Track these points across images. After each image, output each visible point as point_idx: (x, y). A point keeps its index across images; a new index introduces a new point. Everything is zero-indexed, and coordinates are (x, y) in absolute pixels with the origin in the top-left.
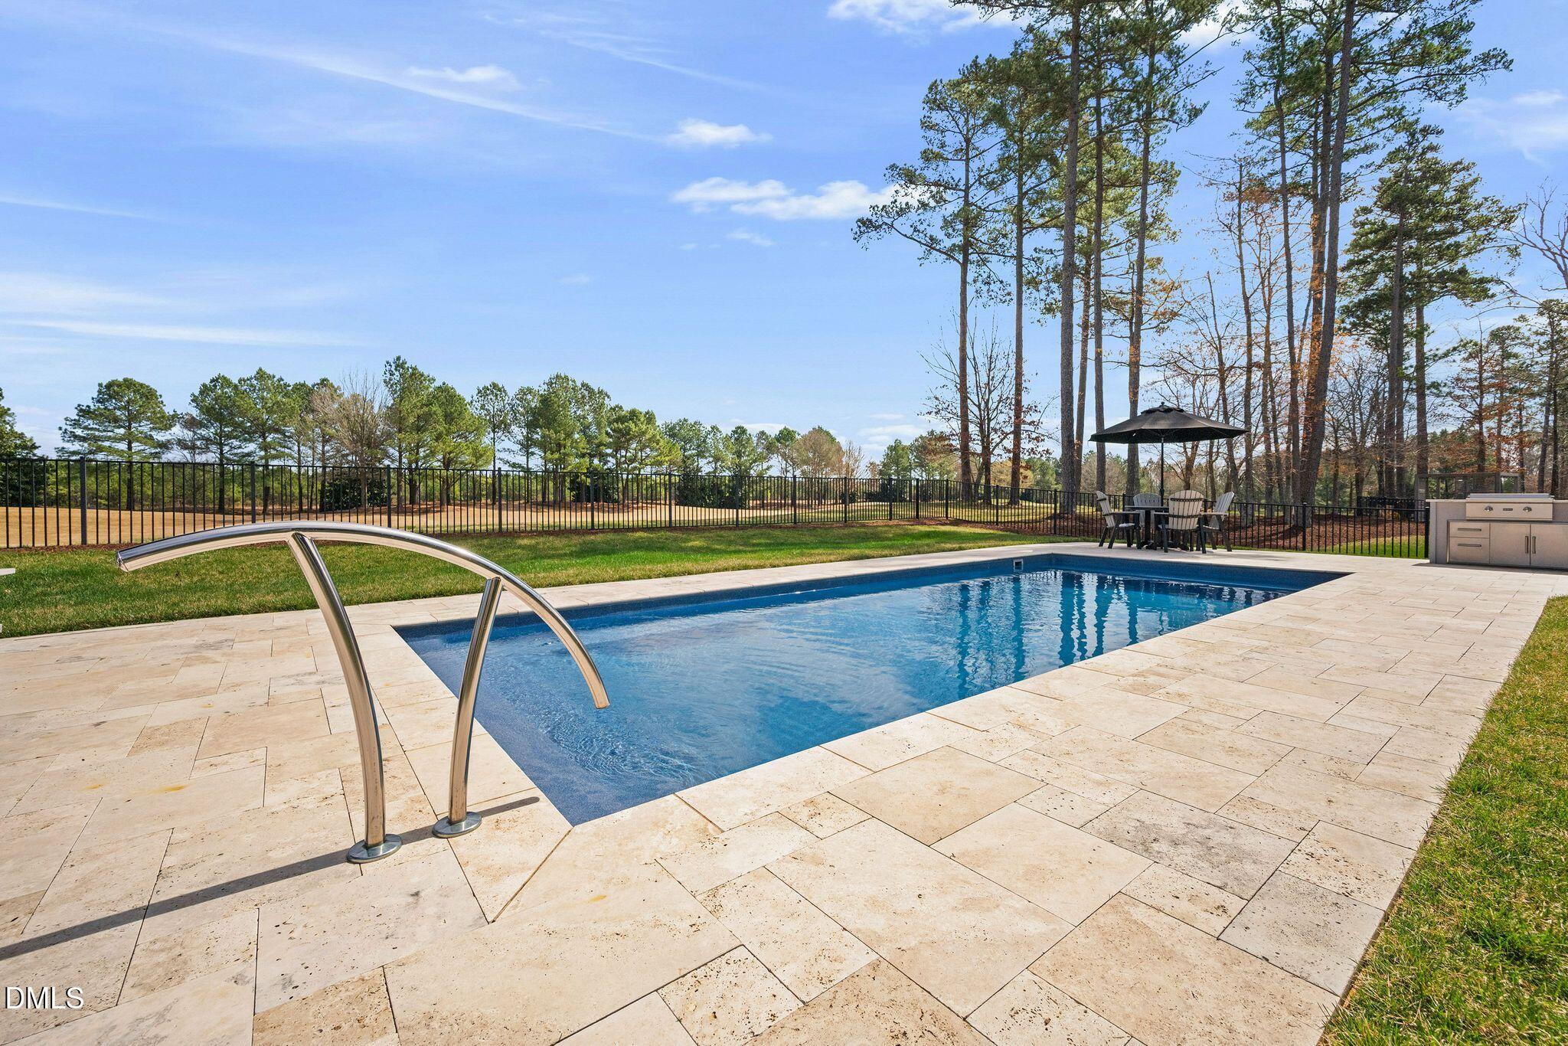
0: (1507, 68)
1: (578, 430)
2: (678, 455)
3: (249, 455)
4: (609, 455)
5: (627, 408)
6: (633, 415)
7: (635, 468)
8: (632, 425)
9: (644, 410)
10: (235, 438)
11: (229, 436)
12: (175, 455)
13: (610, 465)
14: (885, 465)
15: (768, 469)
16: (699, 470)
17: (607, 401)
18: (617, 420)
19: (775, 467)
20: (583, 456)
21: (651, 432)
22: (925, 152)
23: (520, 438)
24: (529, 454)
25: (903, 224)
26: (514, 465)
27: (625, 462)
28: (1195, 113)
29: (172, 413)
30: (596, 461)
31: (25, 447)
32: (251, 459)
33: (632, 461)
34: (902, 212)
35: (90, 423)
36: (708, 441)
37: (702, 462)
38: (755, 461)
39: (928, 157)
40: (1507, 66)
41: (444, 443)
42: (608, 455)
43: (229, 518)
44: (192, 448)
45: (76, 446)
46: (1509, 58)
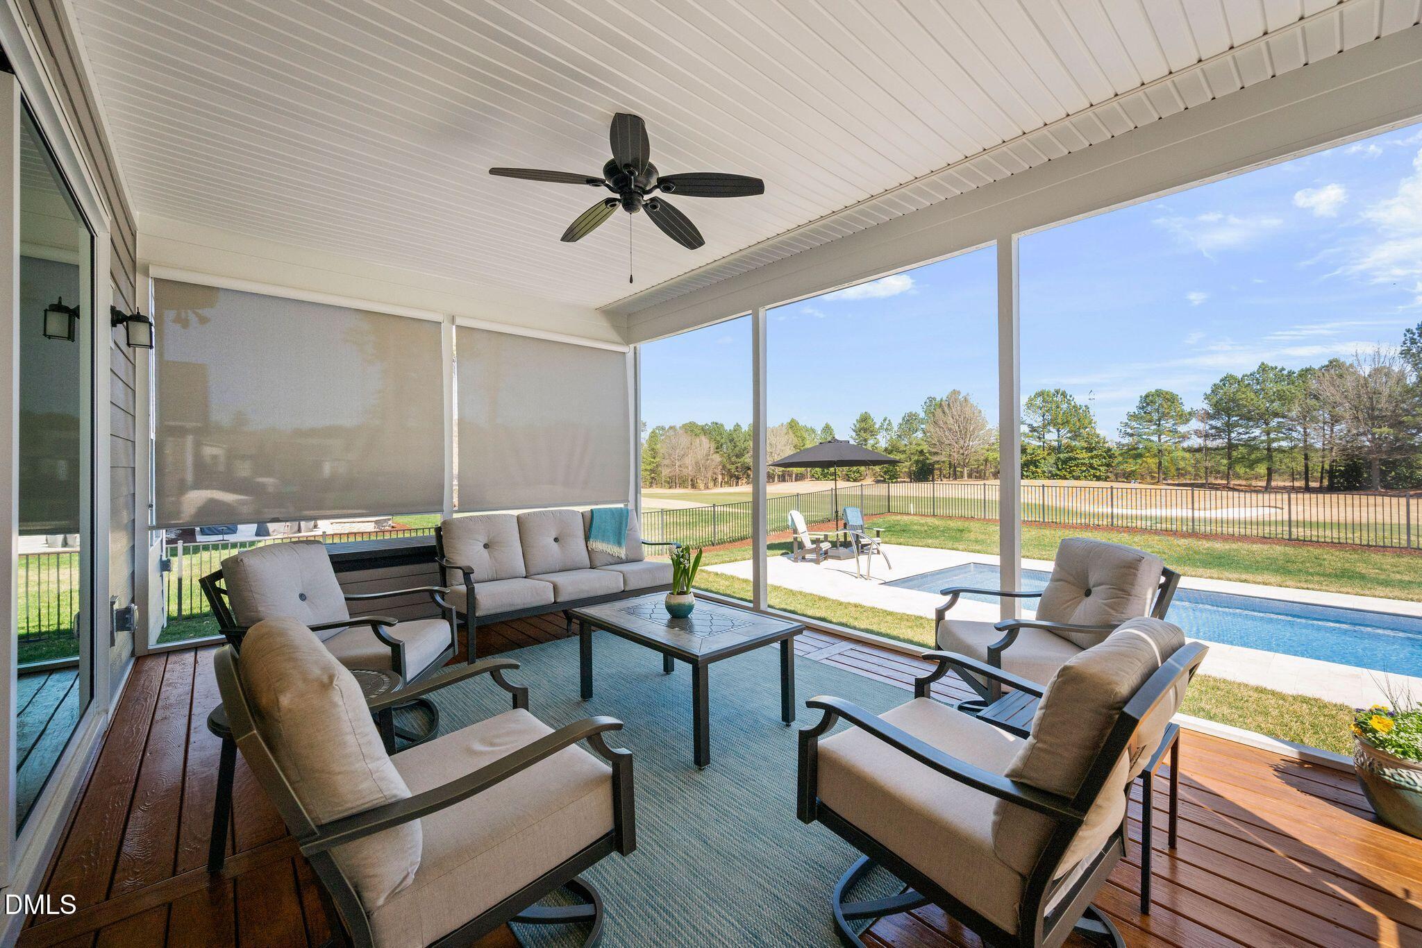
3: (1255, 438)
10: (1240, 426)
11: (1235, 425)
12: (1193, 442)
29: (1189, 410)
32: (1255, 442)
35: (1135, 424)
44: (1207, 436)
45: (1127, 440)
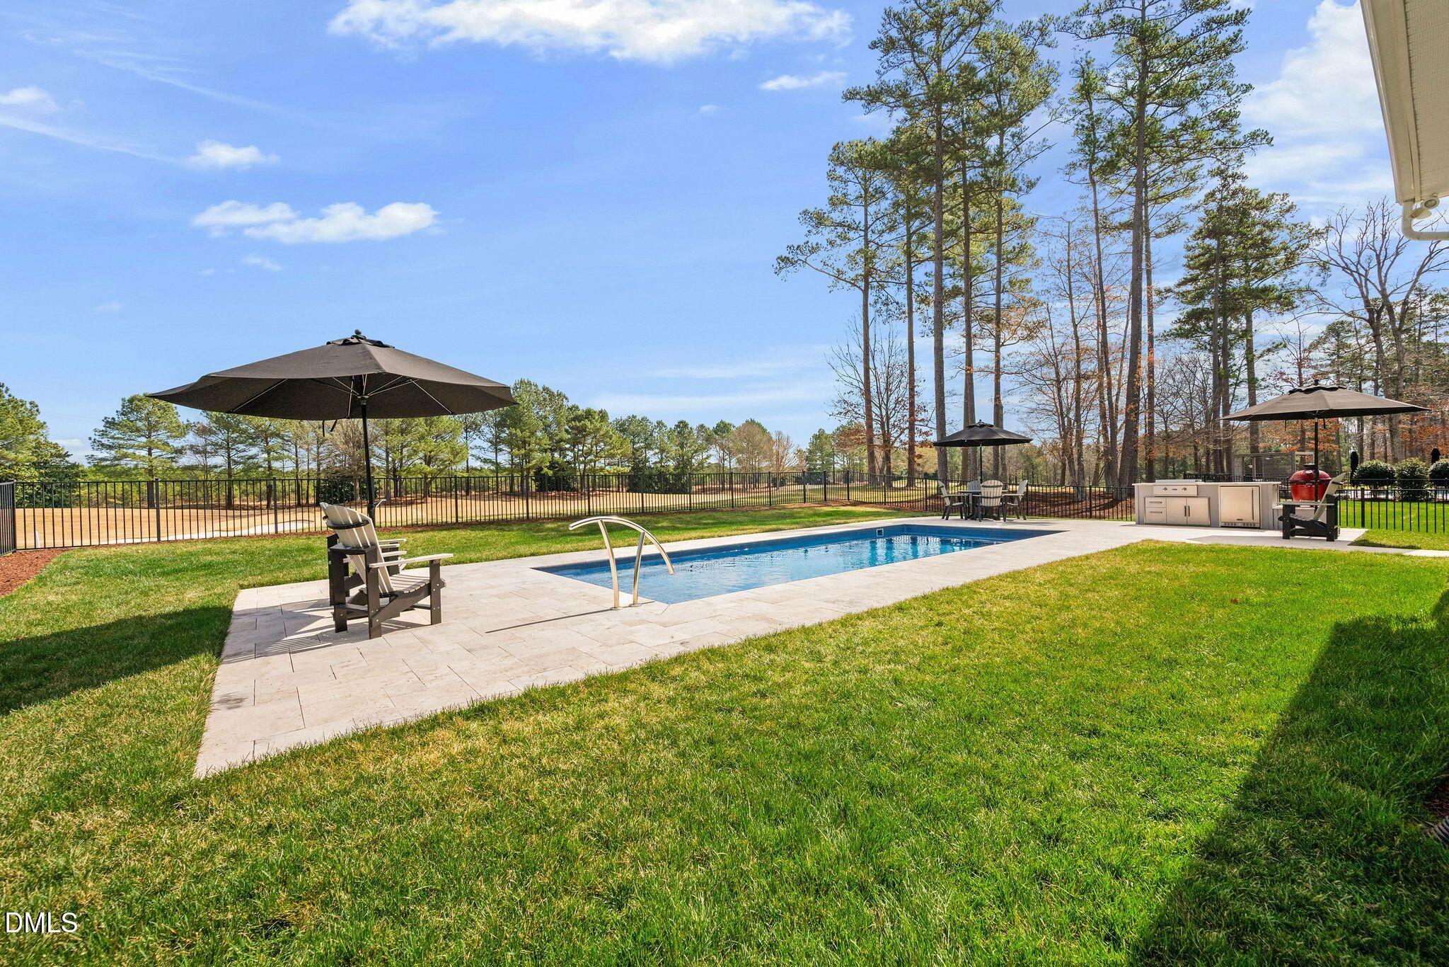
0: (1269, 143)
1: (541, 428)
2: (628, 448)
3: (253, 457)
4: (568, 449)
5: (583, 407)
6: (589, 414)
7: (591, 461)
8: (588, 423)
9: (597, 409)
10: (241, 443)
11: (235, 442)
12: (188, 459)
13: (568, 458)
14: (810, 452)
15: (707, 458)
16: (647, 460)
17: (565, 402)
18: (574, 419)
19: (713, 456)
20: (546, 451)
21: (605, 429)
22: (831, 199)
23: (489, 436)
24: (497, 451)
25: (815, 260)
26: (485, 461)
27: (582, 455)
28: (1031, 185)
29: (186, 423)
30: (556, 455)
31: (59, 456)
32: (255, 460)
33: (589, 453)
34: (813, 250)
35: (115, 433)
36: (655, 435)
37: (650, 453)
38: (696, 452)
39: (834, 202)
40: (1270, 142)
41: (426, 443)
42: (566, 449)
43: (237, 513)
44: (204, 452)
45: (104, 454)
46: (1270, 136)
